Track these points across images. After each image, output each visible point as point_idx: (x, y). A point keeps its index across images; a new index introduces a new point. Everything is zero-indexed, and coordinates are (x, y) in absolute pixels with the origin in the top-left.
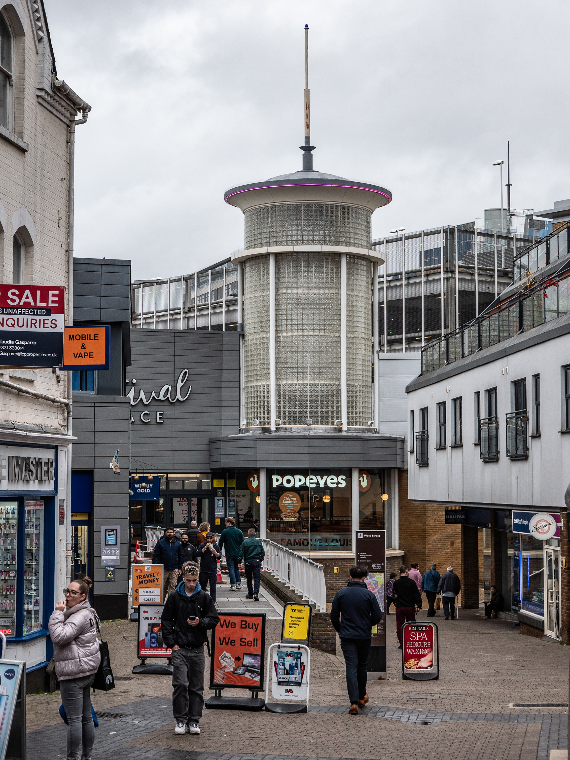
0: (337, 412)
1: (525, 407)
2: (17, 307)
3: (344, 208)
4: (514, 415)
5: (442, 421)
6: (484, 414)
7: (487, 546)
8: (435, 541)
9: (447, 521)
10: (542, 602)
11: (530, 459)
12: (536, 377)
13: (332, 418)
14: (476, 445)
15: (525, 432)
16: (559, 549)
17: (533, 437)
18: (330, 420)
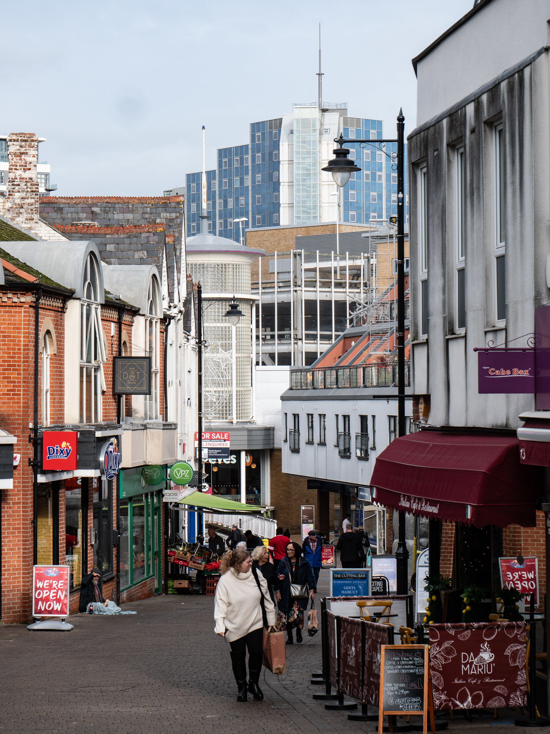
0: (229, 410)
1: (367, 432)
2: (215, 439)
3: (233, 265)
4: (360, 435)
5: (310, 425)
6: (341, 429)
7: (336, 503)
8: (295, 500)
9: (309, 487)
10: (375, 537)
11: (369, 460)
12: (374, 417)
13: (226, 414)
14: (335, 446)
15: (367, 445)
16: (385, 509)
17: (372, 449)
18: (225, 416)
